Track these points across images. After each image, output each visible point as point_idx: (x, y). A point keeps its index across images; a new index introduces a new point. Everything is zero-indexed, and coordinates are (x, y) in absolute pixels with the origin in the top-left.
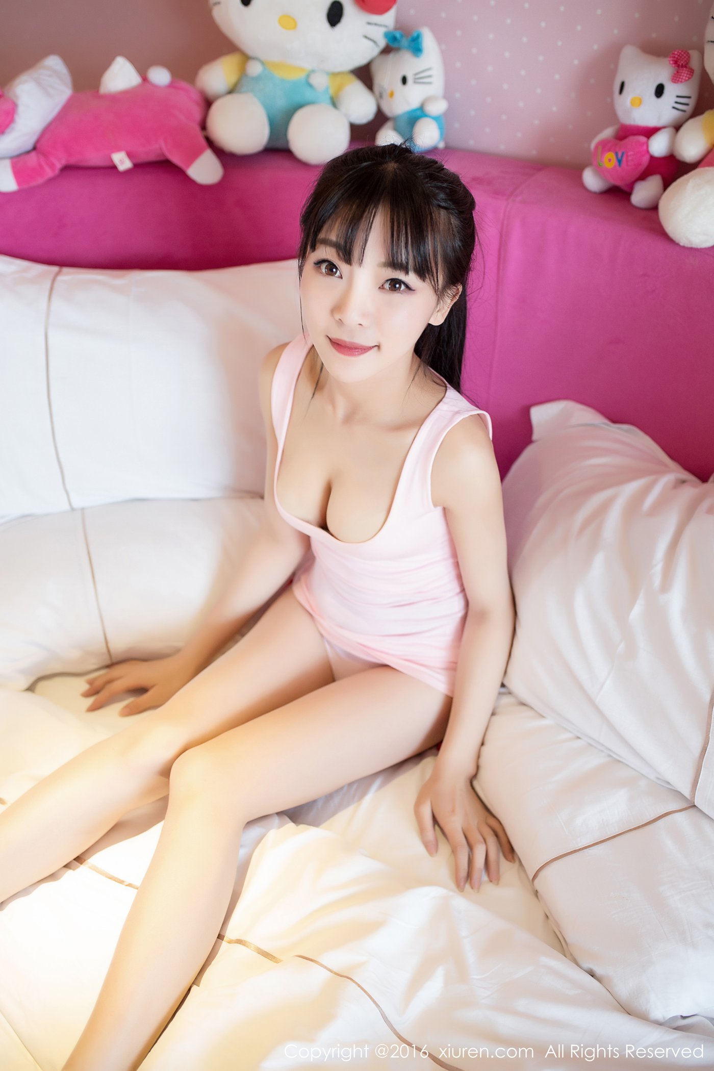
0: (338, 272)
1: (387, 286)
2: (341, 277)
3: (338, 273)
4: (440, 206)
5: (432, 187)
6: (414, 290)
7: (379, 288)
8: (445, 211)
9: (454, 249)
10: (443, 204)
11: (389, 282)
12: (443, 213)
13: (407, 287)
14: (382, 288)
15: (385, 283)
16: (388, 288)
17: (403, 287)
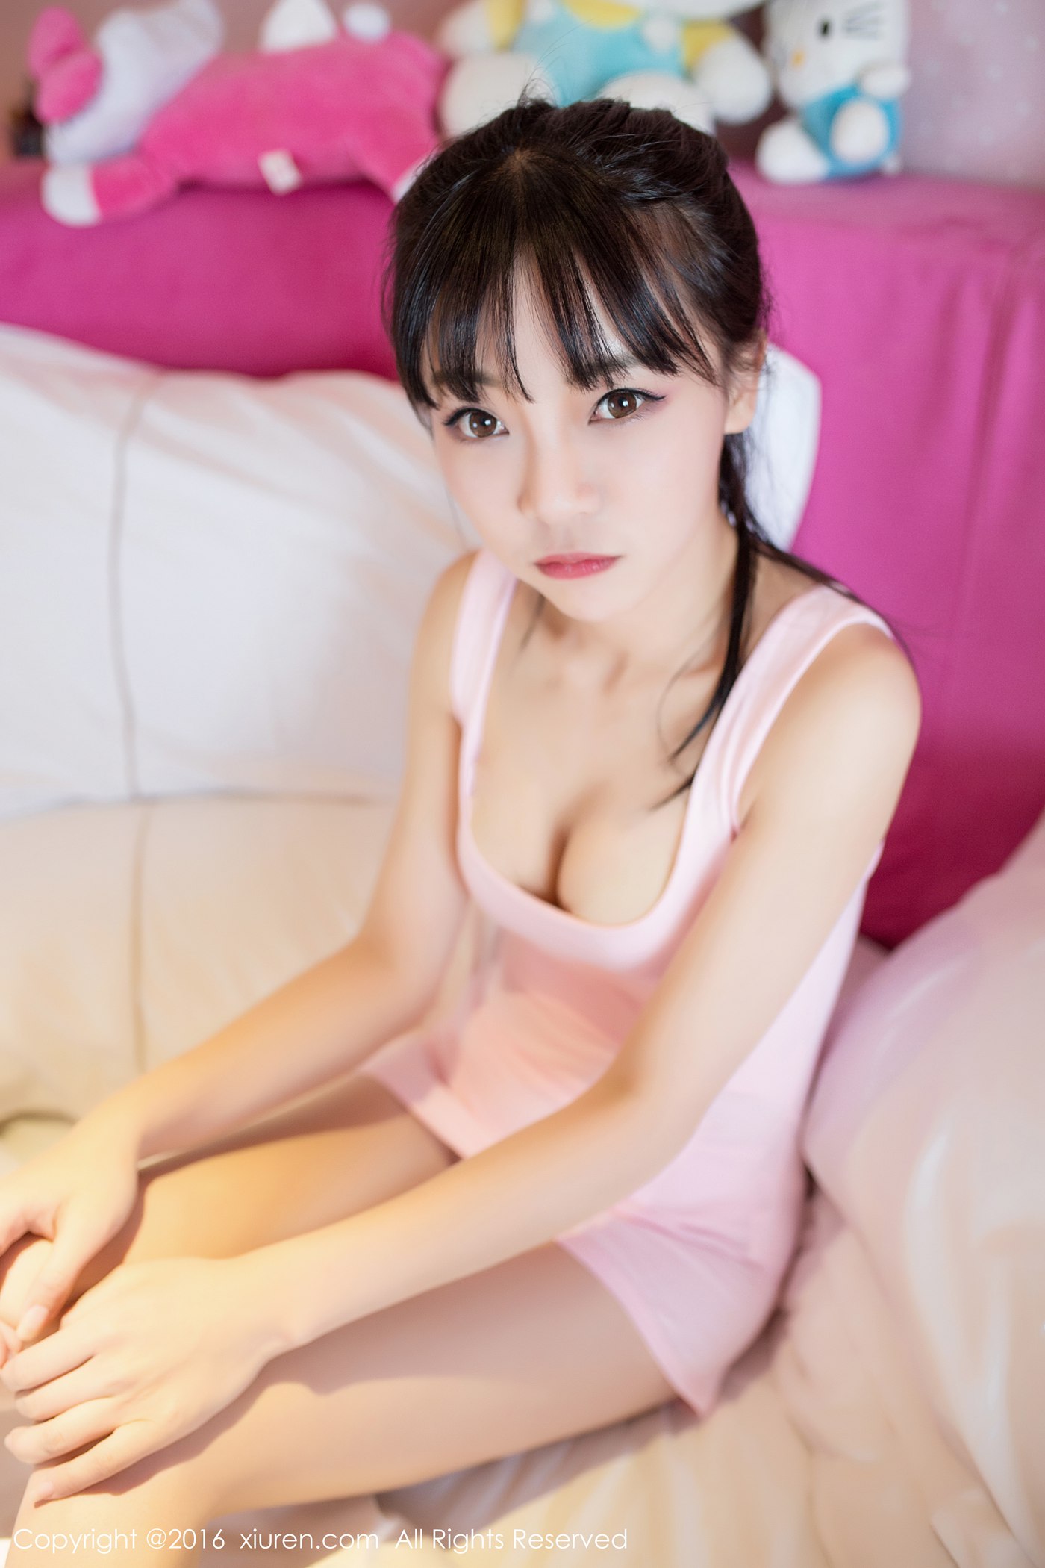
0: (499, 423)
1: (605, 410)
2: (506, 432)
3: (499, 426)
4: (645, 202)
5: (613, 169)
6: (663, 398)
7: (590, 422)
8: (664, 204)
9: (714, 275)
10: (651, 193)
11: (606, 401)
12: (661, 210)
13: (648, 397)
14: (595, 419)
15: (596, 409)
16: (610, 416)
17: (639, 401)
